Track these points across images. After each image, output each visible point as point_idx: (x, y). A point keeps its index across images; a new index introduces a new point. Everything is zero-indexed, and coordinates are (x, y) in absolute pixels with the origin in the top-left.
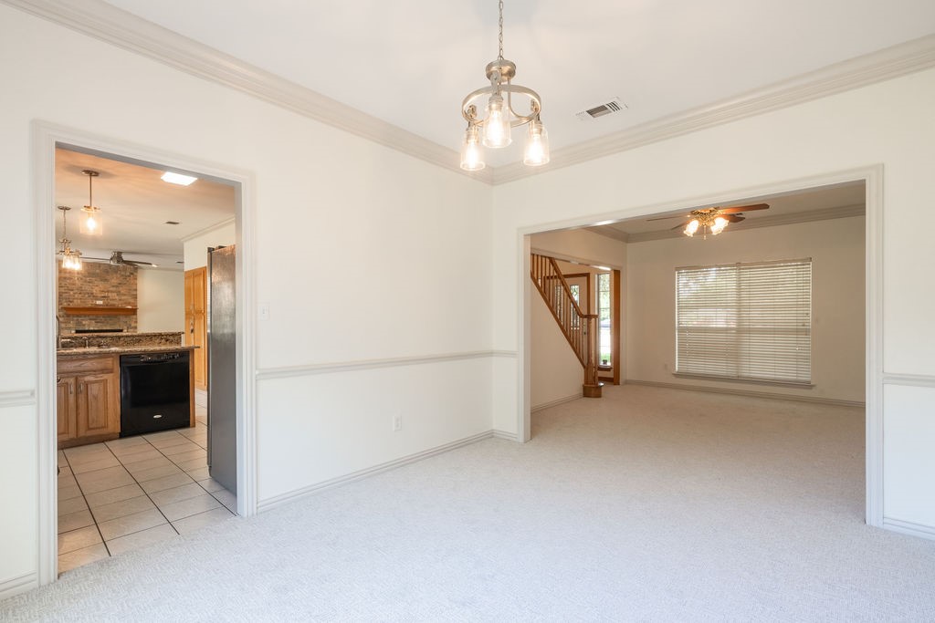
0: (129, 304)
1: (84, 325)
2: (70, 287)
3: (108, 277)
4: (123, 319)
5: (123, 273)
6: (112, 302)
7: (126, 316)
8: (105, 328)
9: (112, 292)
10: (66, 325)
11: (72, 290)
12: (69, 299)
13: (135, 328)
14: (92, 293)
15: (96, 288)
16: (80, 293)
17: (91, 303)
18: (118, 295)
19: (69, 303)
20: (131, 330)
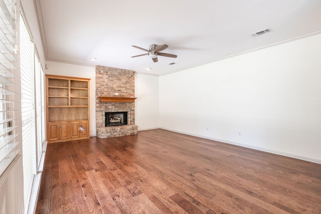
0: (131, 95)
1: (109, 109)
2: (102, 83)
3: (121, 78)
4: (128, 105)
5: (128, 75)
6: (123, 94)
7: (130, 103)
8: (119, 111)
9: (123, 87)
10: (100, 109)
11: (103, 86)
12: (101, 91)
13: (134, 110)
14: (113, 88)
15: (115, 84)
16: (107, 88)
17: (112, 94)
18: (125, 89)
19: (101, 94)
20: (132, 112)
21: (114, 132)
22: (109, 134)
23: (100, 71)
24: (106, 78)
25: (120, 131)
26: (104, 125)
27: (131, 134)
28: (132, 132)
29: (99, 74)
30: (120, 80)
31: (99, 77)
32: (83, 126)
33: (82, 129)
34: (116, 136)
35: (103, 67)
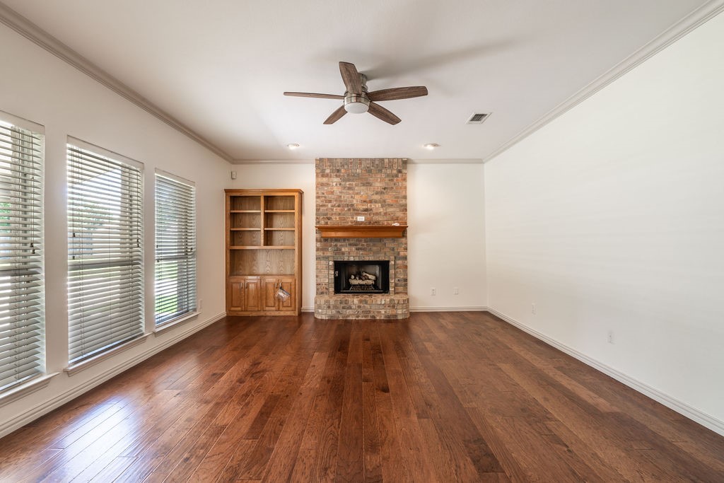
0: (397, 219)
1: (343, 253)
2: (329, 197)
3: (371, 180)
4: (390, 244)
5: (389, 171)
6: (376, 218)
7: (394, 239)
8: (367, 259)
9: (376, 202)
10: (324, 254)
11: (330, 201)
12: (326, 214)
13: (405, 258)
14: (352, 205)
15: (357, 197)
16: (339, 206)
17: (351, 219)
18: (382, 206)
19: (326, 221)
20: (399, 262)
21: (343, 308)
22: (334, 311)
23: (323, 171)
24: (336, 185)
25: (359, 307)
26: (332, 290)
27: (389, 316)
28: (390, 312)
29: (323, 176)
30: (368, 184)
31: (322, 185)
32: (285, 288)
33: (281, 294)
34: (350, 318)
35: (329, 160)
